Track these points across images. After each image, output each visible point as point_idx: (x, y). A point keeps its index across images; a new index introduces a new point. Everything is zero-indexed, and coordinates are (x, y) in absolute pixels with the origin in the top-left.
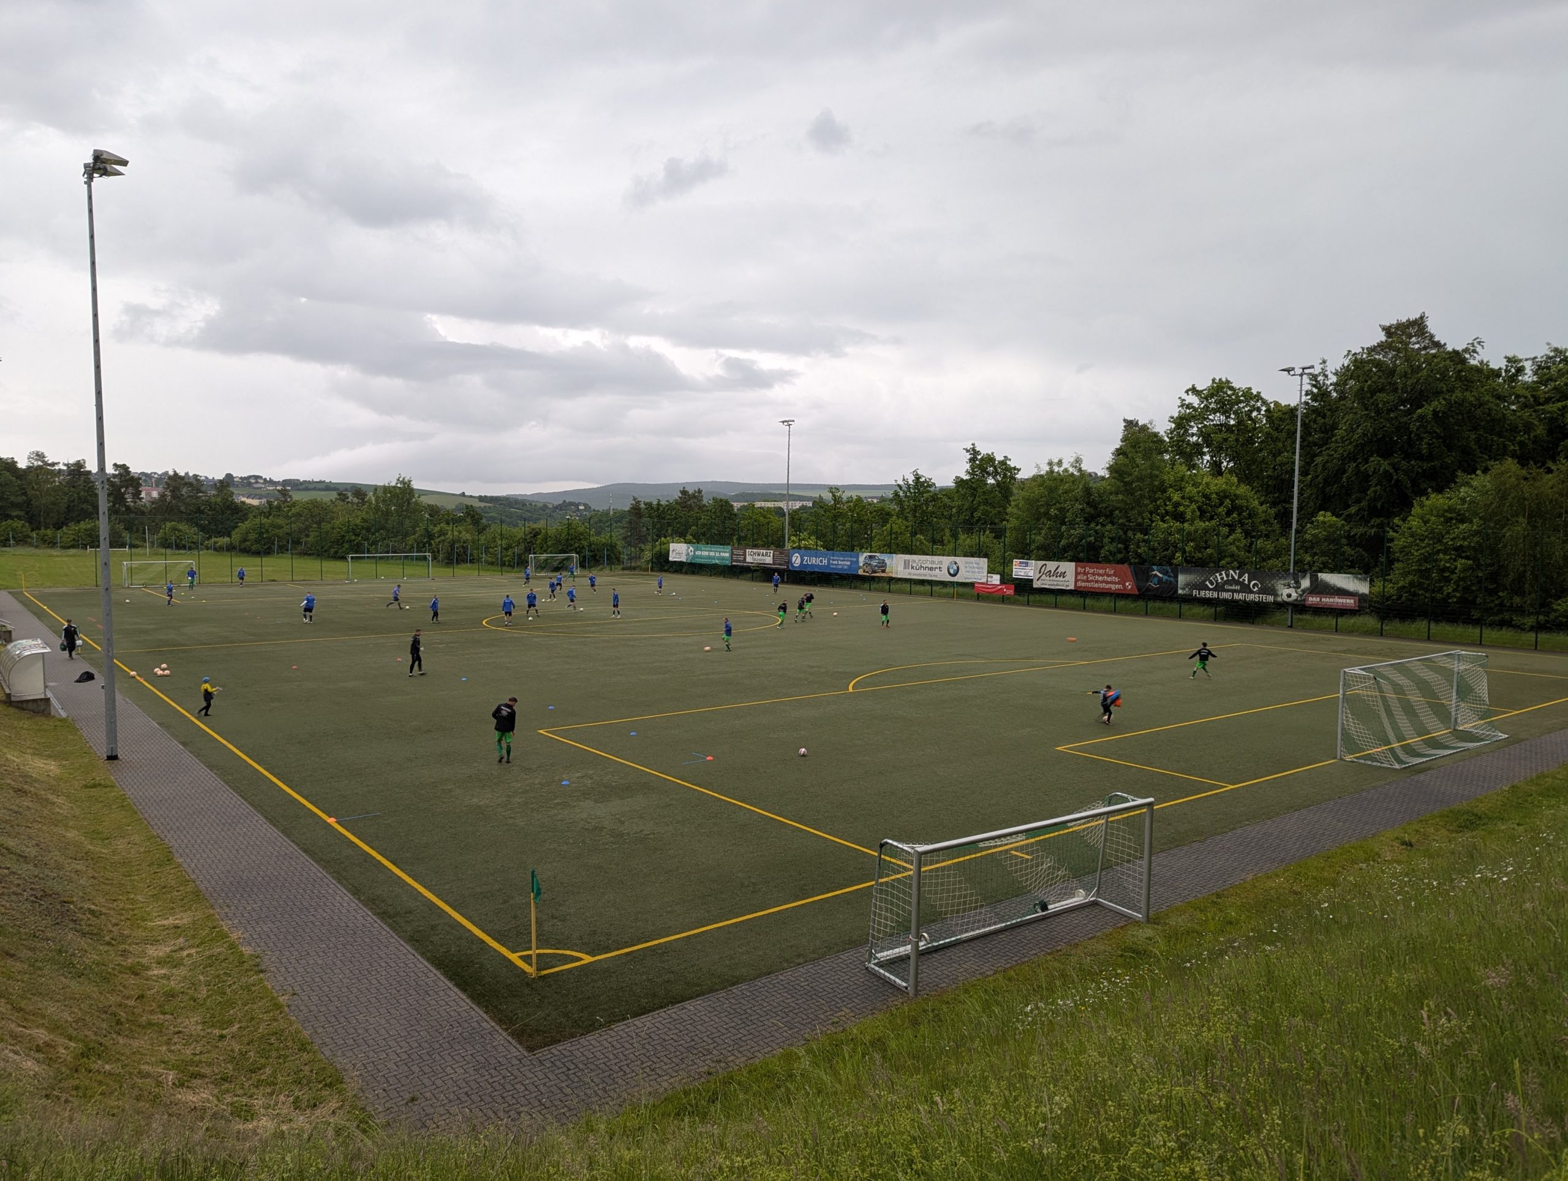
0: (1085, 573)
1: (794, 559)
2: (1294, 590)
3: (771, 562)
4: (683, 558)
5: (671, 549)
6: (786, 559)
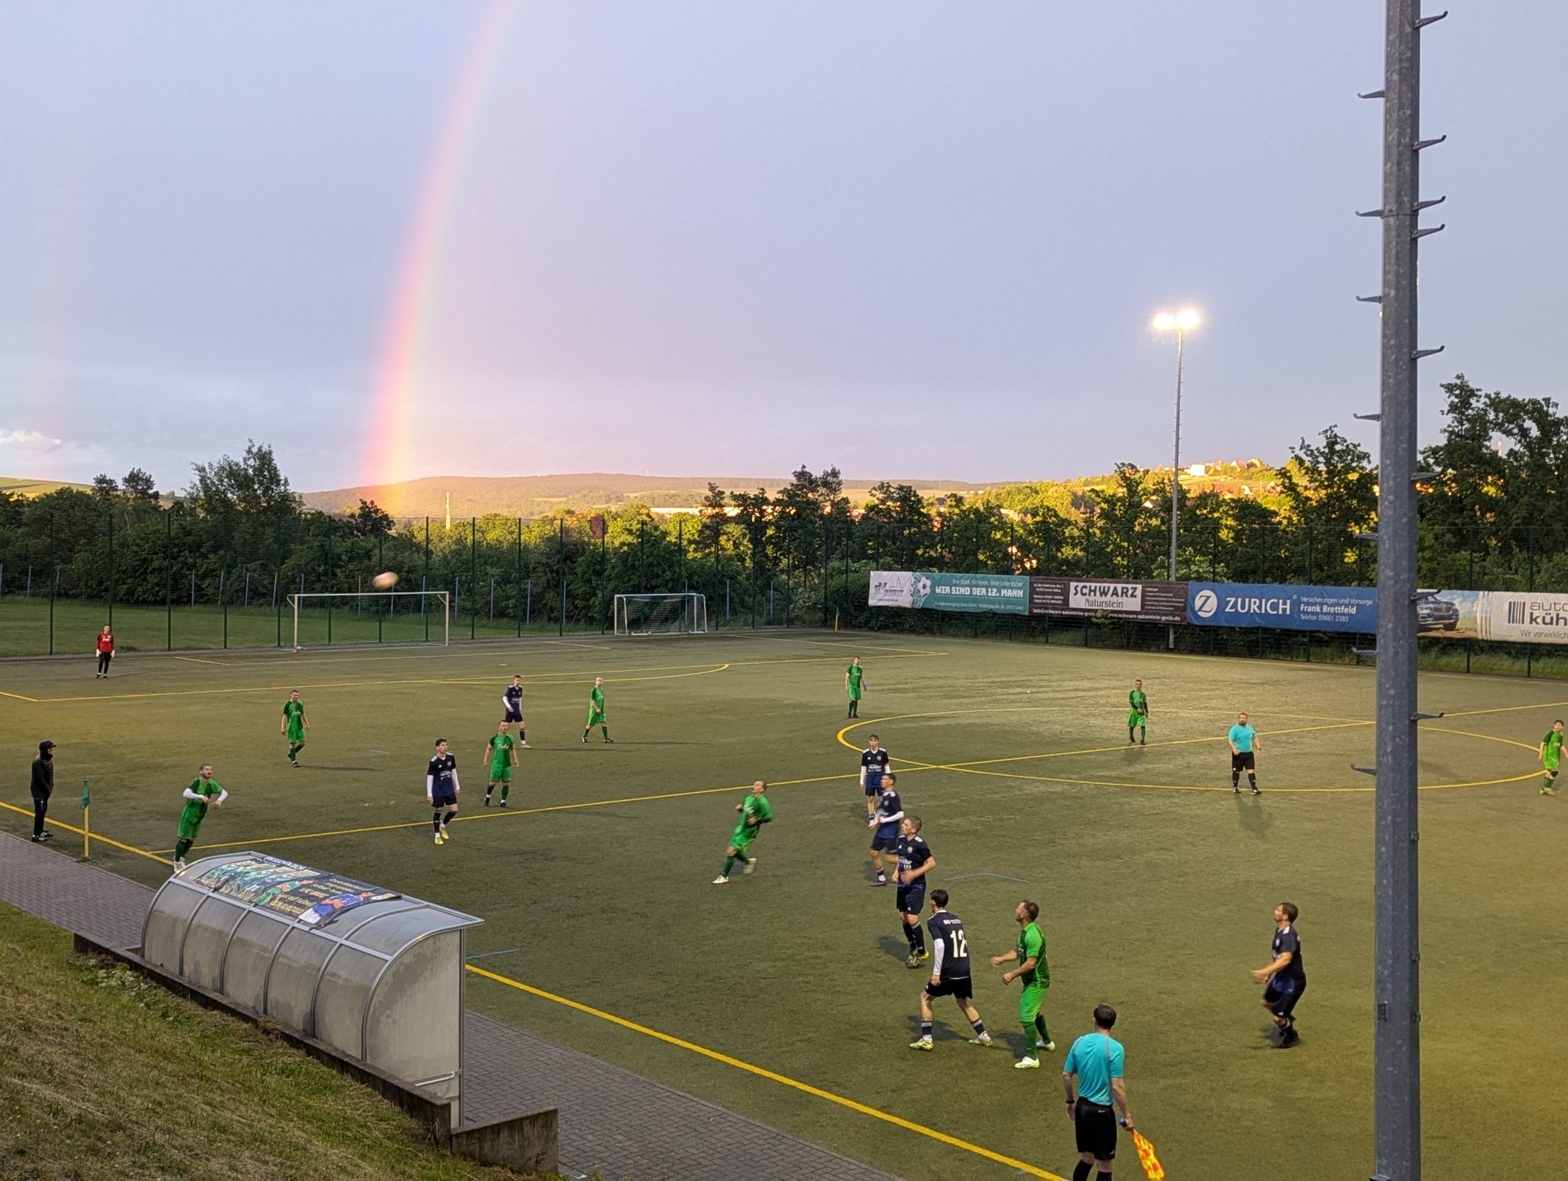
1: (1198, 602)
3: (1139, 609)
4: (904, 601)
5: (873, 584)
6: (1179, 602)
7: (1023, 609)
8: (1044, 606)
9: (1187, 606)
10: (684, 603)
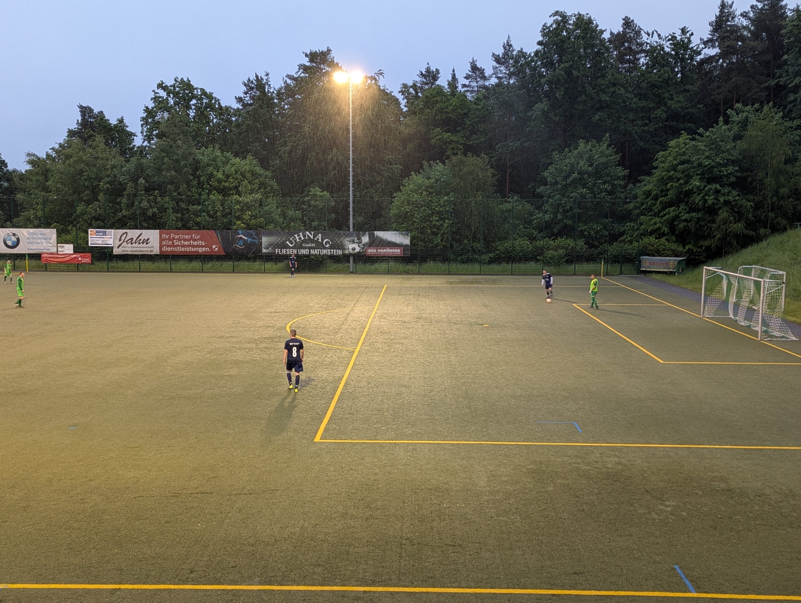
0: (169, 239)
2: (357, 244)
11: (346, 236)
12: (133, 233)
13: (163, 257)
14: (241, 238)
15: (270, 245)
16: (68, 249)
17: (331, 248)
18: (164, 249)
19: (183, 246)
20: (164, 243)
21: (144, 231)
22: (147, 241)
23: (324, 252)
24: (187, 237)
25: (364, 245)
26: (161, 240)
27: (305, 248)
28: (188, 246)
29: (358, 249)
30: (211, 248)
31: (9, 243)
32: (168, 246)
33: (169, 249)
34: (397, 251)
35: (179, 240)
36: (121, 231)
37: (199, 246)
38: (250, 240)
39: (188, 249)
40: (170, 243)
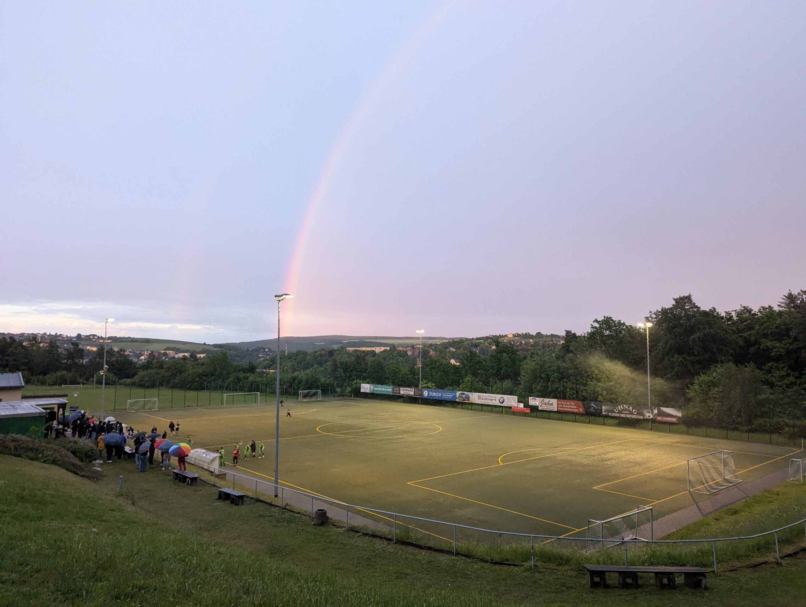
0: (561, 404)
1: (424, 393)
2: (651, 414)
3: (413, 394)
4: (368, 391)
5: (362, 387)
6: (421, 393)
7: (391, 394)
8: (395, 393)
9: (422, 394)
10: (317, 392)
11: (645, 409)
12: (546, 400)
13: (558, 412)
14: (592, 406)
15: (606, 411)
16: (521, 405)
17: (637, 414)
18: (559, 409)
19: (567, 408)
20: (559, 406)
21: (551, 400)
22: (552, 404)
23: (633, 416)
24: (569, 404)
25: (655, 414)
26: (558, 404)
27: (624, 414)
28: (569, 408)
29: (651, 417)
30: (579, 410)
31: (501, 401)
32: (561, 407)
33: (561, 409)
34: (674, 420)
35: (565, 405)
36: (542, 399)
37: (574, 408)
38: (597, 407)
39: (569, 410)
40: (561, 406)
